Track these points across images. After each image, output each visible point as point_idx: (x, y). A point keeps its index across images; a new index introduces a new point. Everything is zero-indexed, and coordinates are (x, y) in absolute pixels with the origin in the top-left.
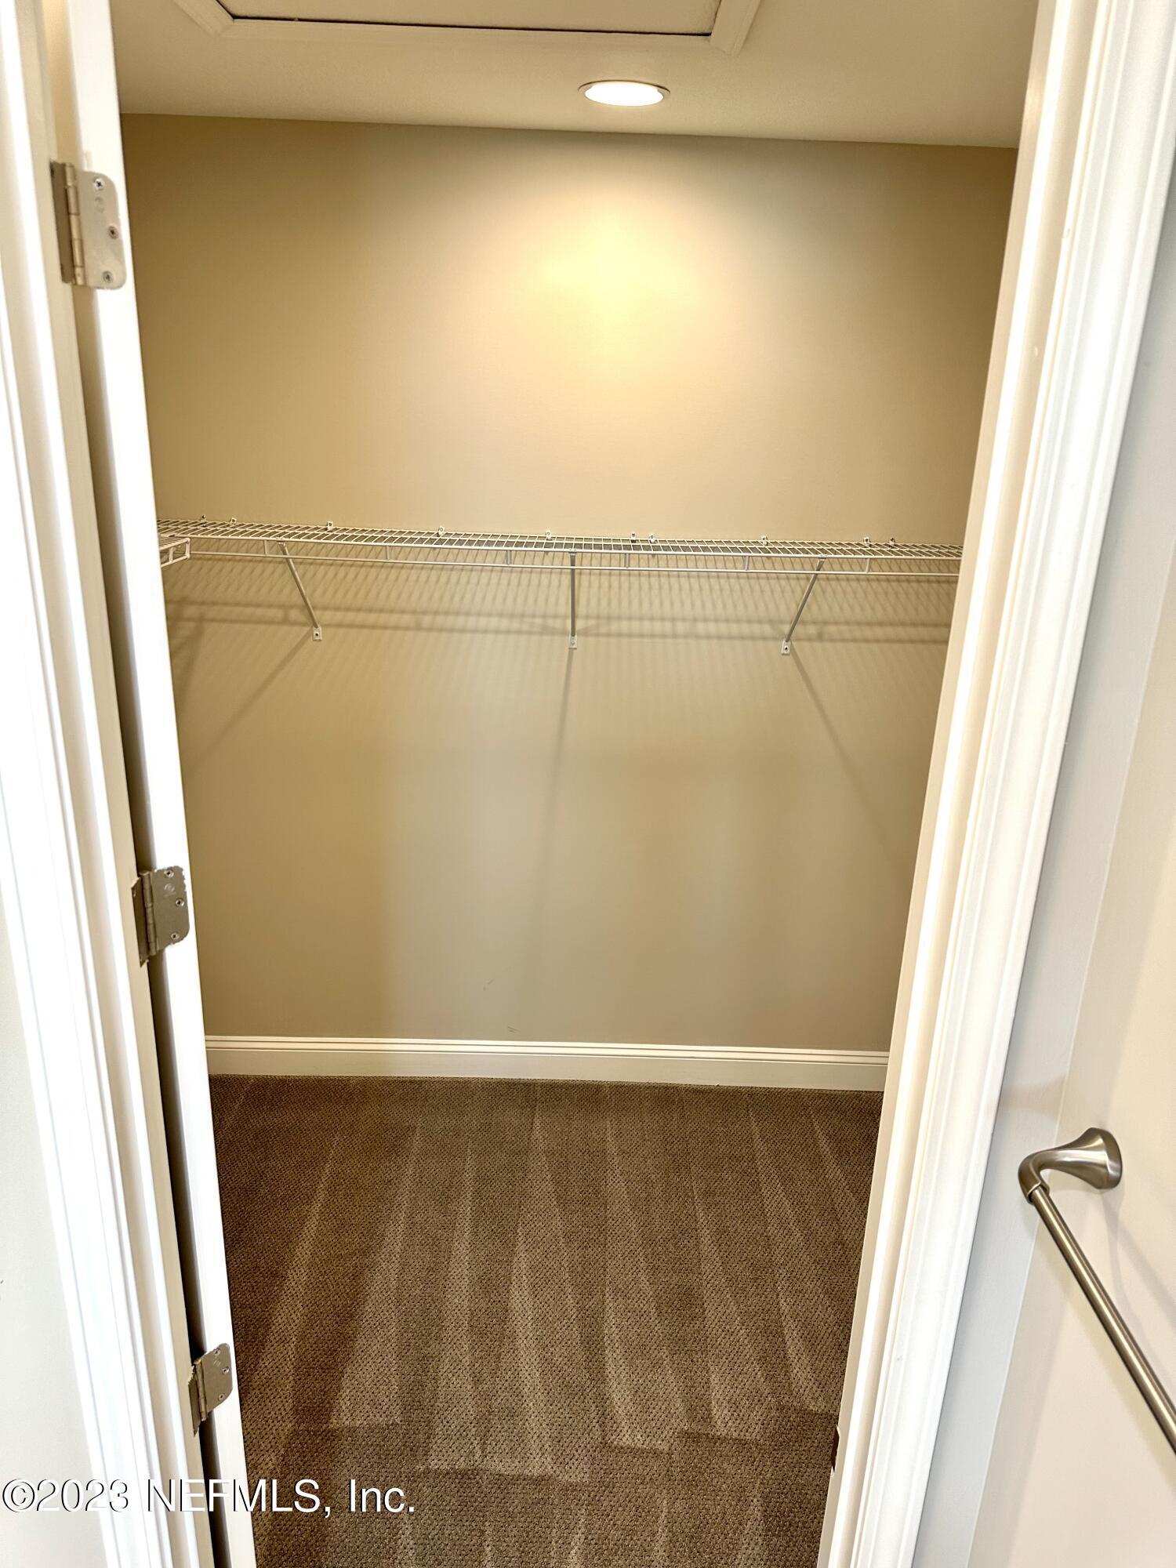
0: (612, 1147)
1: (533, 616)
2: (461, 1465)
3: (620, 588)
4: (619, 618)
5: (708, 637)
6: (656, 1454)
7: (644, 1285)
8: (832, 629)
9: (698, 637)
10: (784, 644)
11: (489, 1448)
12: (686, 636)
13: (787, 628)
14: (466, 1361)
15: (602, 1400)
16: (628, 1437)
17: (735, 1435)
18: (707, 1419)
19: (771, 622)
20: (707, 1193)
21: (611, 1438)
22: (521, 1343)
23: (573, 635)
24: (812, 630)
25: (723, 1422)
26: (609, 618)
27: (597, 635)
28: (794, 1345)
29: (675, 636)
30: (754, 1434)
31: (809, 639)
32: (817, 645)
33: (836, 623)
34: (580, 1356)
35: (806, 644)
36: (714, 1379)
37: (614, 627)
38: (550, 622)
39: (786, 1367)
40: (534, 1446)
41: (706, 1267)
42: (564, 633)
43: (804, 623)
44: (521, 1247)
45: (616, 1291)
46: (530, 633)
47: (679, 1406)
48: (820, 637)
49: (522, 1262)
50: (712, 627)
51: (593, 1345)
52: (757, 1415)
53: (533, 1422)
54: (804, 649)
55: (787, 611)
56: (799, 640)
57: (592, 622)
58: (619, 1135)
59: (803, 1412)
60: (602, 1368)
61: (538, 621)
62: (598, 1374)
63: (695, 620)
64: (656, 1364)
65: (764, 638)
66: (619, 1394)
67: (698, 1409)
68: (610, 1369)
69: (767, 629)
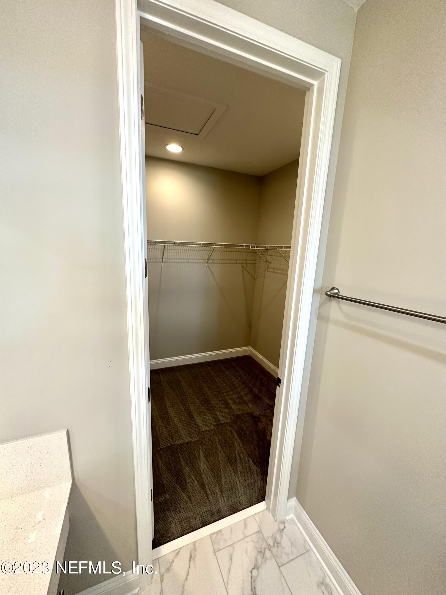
0: (180, 378)
1: (153, 259)
2: (169, 445)
3: (172, 252)
4: (172, 259)
5: (191, 263)
6: (212, 430)
7: (197, 400)
8: (215, 261)
9: (189, 263)
10: (206, 264)
11: (174, 440)
12: (186, 263)
13: (206, 261)
14: (162, 425)
15: (196, 424)
16: (204, 429)
17: (226, 422)
18: (219, 421)
19: (203, 260)
20: (204, 381)
21: (201, 430)
22: (173, 418)
23: (162, 263)
24: (211, 261)
25: (223, 421)
26: (170, 259)
27: (167, 263)
28: (231, 404)
29: (184, 263)
30: (230, 421)
31: (211, 263)
32: (213, 264)
33: (216, 260)
34: (188, 417)
35: (210, 264)
36: (218, 413)
37: (171, 261)
38: (157, 260)
39: (231, 408)
40: (184, 436)
41: (208, 394)
42: (160, 262)
43: (210, 260)
44: (166, 400)
45: (191, 403)
46: (152, 262)
47: (212, 420)
48: (213, 263)
49: (168, 403)
50: (192, 261)
51: (190, 414)
52: (229, 417)
53: (182, 432)
54: (210, 265)
55: (206, 258)
56: (209, 263)
57: (166, 260)
58: (180, 375)
59: (237, 414)
60: (193, 417)
61: (154, 260)
62: (194, 420)
63: (188, 259)
64: (205, 414)
65: (202, 263)
66: (199, 422)
67: (217, 419)
68: (195, 417)
69: (203, 261)
